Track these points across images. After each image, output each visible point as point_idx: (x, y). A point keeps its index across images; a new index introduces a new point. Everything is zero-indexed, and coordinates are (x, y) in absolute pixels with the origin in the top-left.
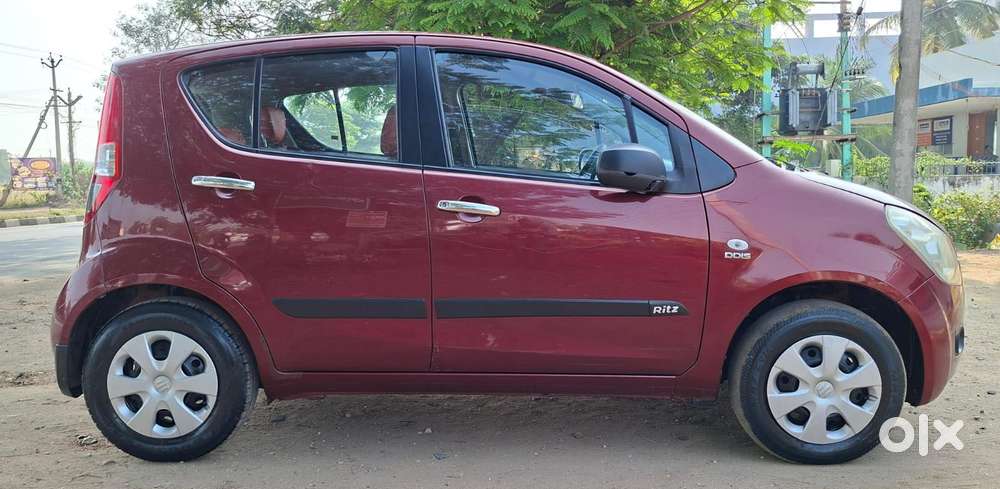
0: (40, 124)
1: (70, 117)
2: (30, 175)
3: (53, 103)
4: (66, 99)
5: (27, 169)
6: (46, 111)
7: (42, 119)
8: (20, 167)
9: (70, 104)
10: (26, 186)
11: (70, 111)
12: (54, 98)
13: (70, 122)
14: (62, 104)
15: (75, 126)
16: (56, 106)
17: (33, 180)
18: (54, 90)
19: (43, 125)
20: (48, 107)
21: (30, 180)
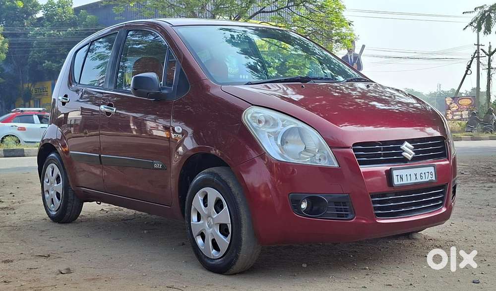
0: (467, 71)
1: (489, 64)
2: (457, 109)
3: (476, 55)
4: (487, 51)
5: (456, 105)
6: (471, 61)
7: (469, 67)
8: (451, 104)
9: (490, 54)
10: (455, 118)
11: (489, 59)
12: (477, 52)
13: (489, 68)
14: (484, 54)
15: (492, 71)
16: (478, 57)
17: (459, 113)
18: (478, 45)
19: (469, 72)
20: (473, 58)
21: (457, 113)
